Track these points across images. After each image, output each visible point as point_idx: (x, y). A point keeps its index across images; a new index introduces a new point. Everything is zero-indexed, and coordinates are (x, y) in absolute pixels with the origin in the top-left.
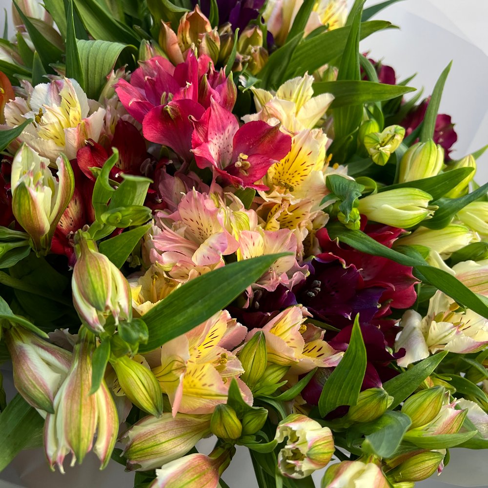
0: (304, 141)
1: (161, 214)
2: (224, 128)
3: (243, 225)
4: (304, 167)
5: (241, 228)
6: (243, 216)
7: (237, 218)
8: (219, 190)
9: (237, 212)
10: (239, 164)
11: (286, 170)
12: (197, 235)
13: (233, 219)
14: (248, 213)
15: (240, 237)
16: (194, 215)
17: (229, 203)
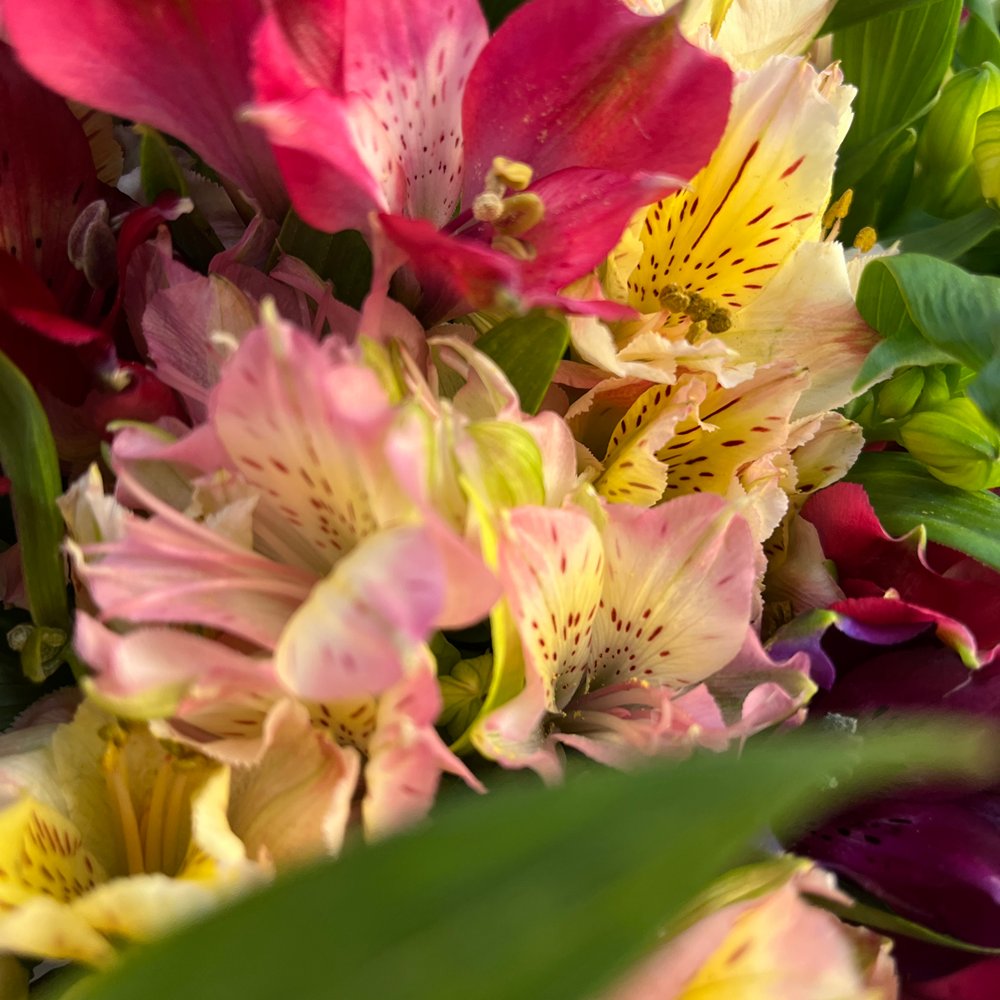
0: (770, 116)
1: (131, 441)
2: (419, 43)
3: (516, 485)
4: (765, 229)
5: (504, 496)
6: (518, 445)
7: (492, 450)
8: (406, 328)
9: (487, 426)
10: (492, 202)
11: (681, 250)
12: (310, 530)
13: (469, 459)
14: (534, 428)
15: (503, 540)
16: (287, 440)
17: (451, 385)
